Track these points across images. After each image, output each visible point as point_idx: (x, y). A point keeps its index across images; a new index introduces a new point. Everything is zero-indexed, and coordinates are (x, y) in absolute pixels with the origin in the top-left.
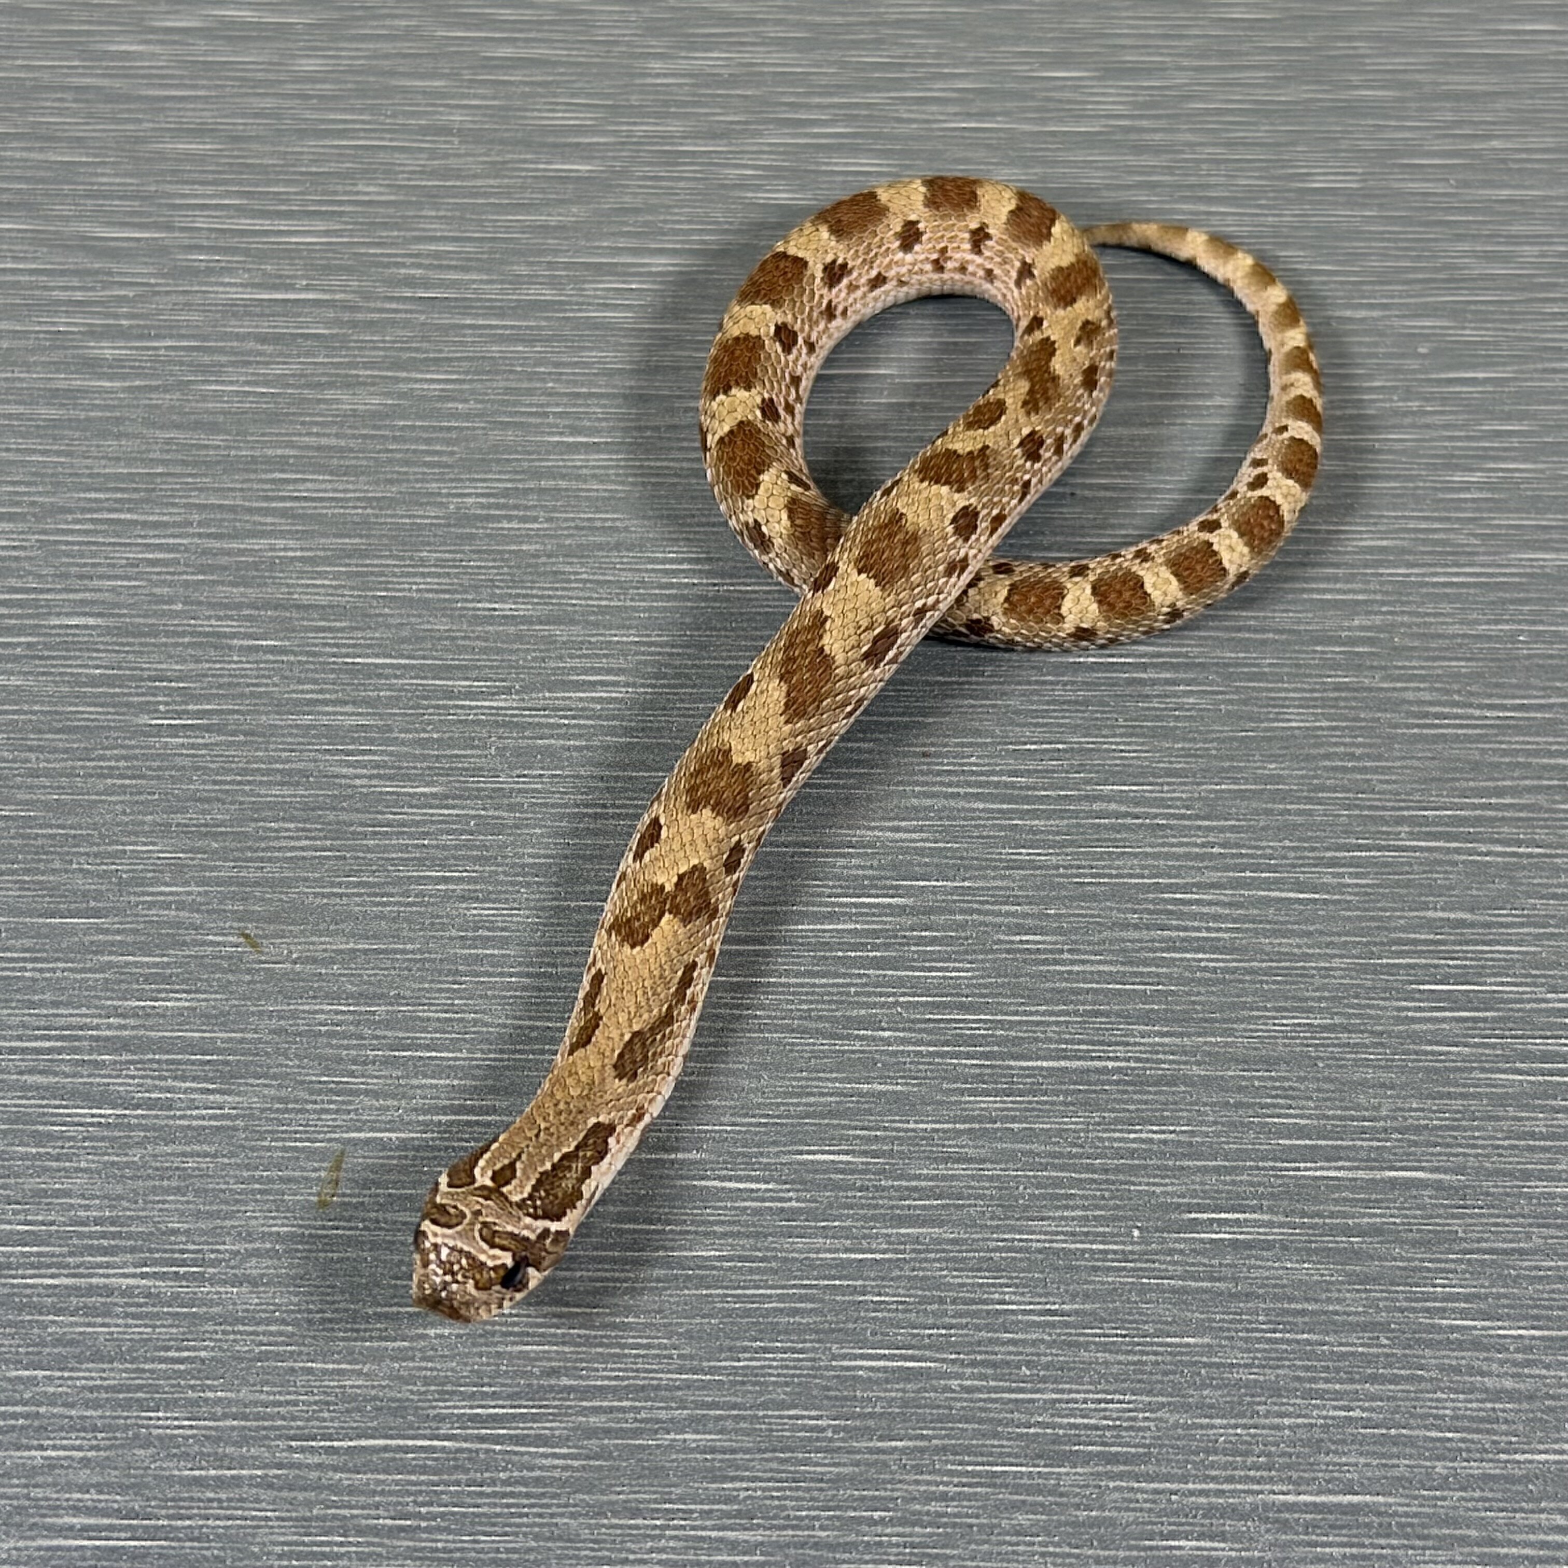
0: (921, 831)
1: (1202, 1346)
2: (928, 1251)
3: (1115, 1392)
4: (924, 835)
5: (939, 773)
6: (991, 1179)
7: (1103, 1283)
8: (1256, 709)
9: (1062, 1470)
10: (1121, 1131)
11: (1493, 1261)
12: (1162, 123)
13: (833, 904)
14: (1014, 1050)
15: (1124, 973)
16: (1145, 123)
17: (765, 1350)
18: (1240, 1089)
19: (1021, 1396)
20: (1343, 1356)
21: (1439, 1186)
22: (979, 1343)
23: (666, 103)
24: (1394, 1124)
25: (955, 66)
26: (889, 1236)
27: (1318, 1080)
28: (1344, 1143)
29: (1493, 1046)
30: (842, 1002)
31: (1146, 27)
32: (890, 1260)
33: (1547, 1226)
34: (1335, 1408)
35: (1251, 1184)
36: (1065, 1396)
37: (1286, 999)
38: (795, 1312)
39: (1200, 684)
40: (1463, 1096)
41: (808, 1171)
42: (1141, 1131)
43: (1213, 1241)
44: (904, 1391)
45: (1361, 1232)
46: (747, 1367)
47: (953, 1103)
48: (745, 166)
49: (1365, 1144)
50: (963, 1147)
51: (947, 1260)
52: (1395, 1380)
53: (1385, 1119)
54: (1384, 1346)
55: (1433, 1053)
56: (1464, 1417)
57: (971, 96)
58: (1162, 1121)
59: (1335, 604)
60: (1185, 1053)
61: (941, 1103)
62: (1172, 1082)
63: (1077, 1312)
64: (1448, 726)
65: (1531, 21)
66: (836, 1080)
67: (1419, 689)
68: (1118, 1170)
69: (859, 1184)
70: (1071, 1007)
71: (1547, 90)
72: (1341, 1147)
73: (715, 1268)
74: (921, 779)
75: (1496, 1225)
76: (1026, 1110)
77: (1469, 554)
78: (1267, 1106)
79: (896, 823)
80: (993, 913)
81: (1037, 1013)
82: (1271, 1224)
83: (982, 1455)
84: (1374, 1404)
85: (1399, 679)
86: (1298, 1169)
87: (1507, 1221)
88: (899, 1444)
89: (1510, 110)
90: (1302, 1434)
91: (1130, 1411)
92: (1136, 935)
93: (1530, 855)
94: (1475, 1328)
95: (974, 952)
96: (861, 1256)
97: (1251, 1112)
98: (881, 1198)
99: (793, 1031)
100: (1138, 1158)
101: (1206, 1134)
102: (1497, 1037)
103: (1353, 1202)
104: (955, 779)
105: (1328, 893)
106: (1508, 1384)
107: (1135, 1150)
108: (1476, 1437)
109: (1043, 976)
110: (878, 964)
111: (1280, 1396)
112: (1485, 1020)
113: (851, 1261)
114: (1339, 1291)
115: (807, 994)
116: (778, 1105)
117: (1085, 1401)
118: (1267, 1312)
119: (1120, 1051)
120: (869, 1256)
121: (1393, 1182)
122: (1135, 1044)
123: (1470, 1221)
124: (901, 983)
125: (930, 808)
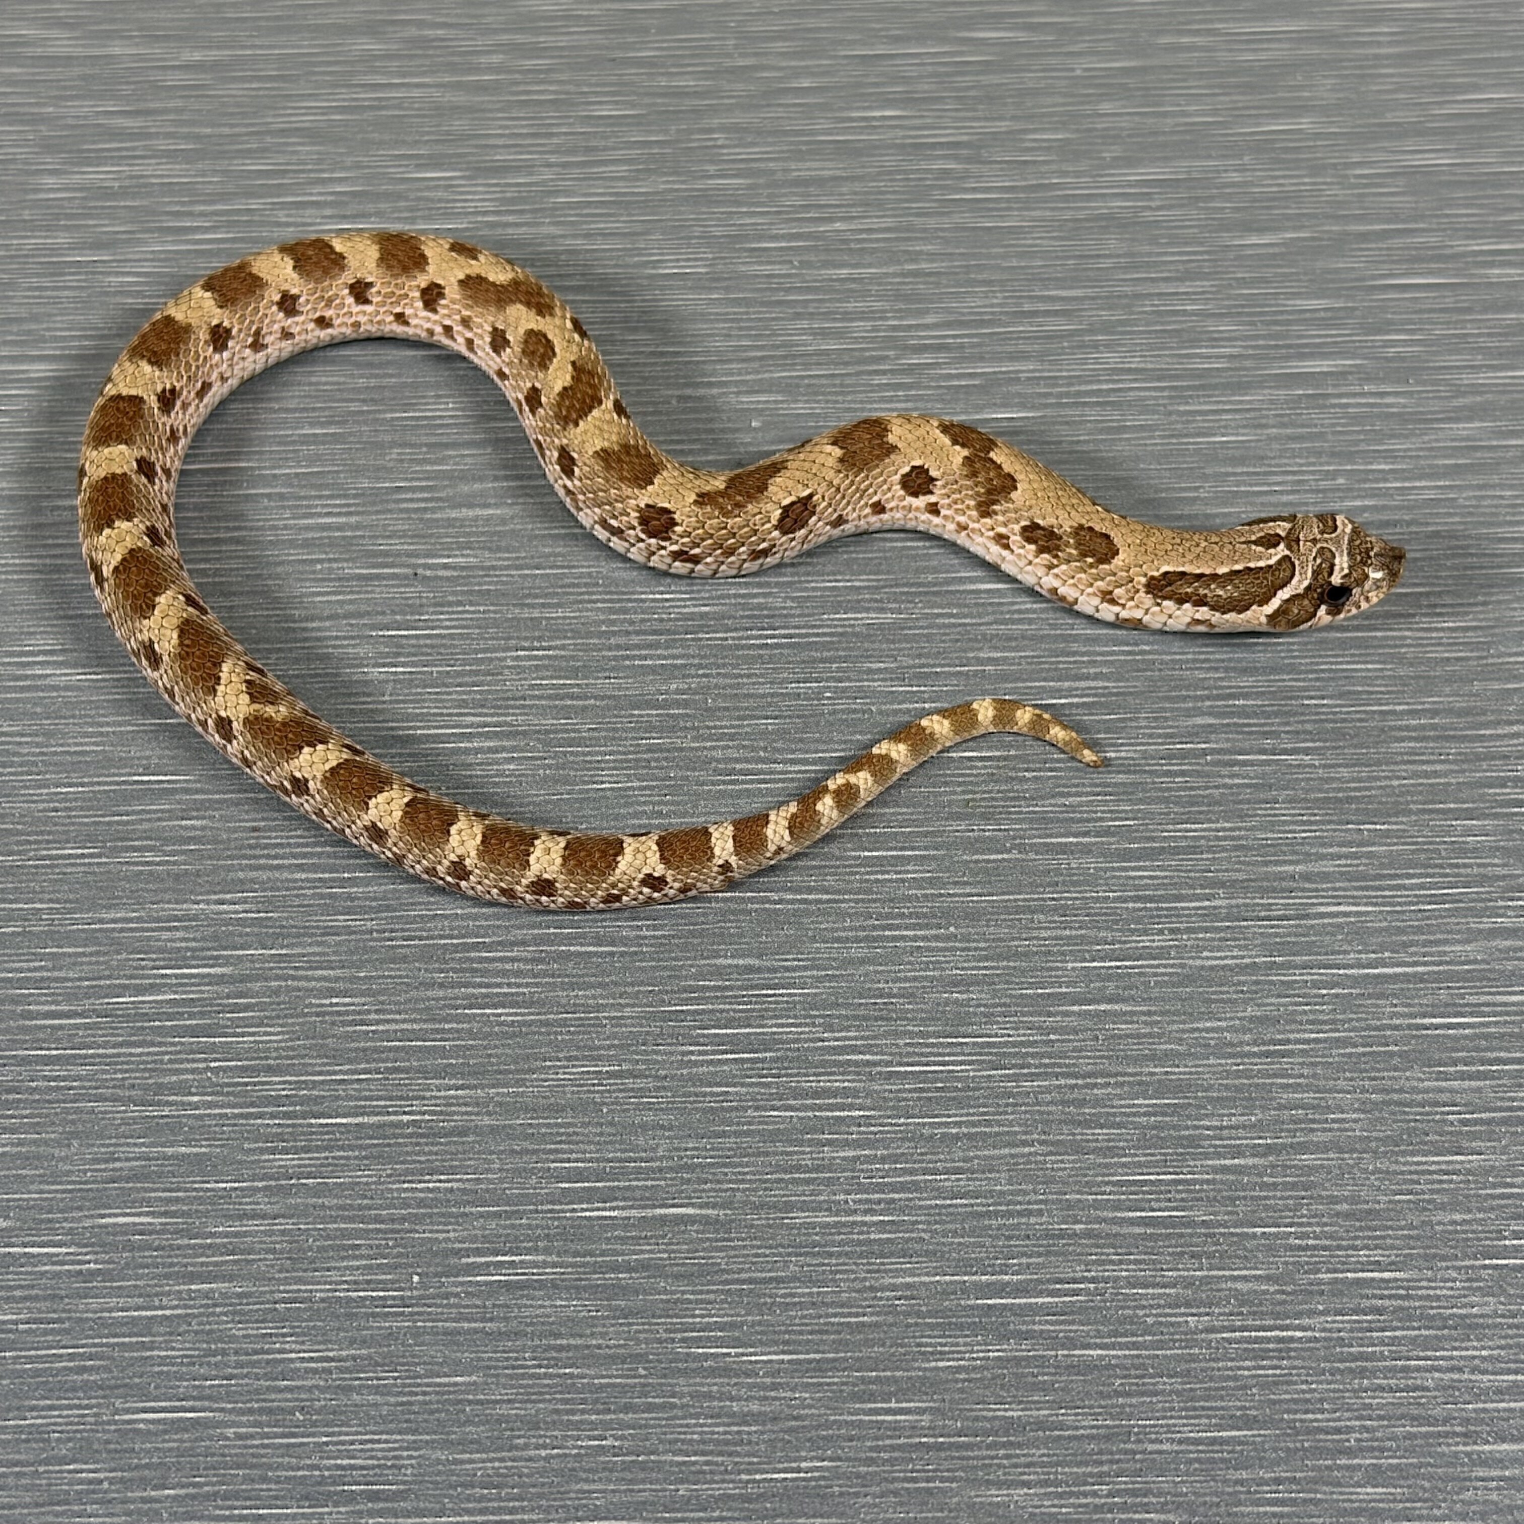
0: (246, 902)
1: (469, 1384)
2: (215, 1305)
3: (381, 1433)
4: (247, 907)
5: (267, 846)
6: (283, 1232)
7: (380, 1328)
8: (572, 773)
9: (326, 1510)
10: (409, 1182)
11: (751, 1291)
12: (527, 217)
13: (156, 976)
14: (315, 1108)
15: (426, 1031)
16: (510, 219)
17: (51, 1408)
18: (527, 1137)
19: (293, 1440)
20: (602, 1387)
21: (706, 1221)
22: (257, 1391)
23: (57, 217)
24: (670, 1163)
25: (332, 171)
26: (180, 1292)
27: (601, 1125)
28: (622, 1184)
29: (768, 1085)
30: (154, 1070)
31: (515, 127)
32: (178, 1316)
33: (806, 1254)
34: (590, 1438)
35: (529, 1227)
36: (335, 1439)
37: (578, 1048)
38: (84, 1369)
39: (522, 751)
40: (737, 1134)
41: (108, 1233)
42: (429, 1182)
43: (486, 1283)
44: (181, 1441)
45: (629, 1268)
46: (32, 1425)
47: (253, 1162)
48: (128, 274)
49: (640, 1183)
50: (258, 1203)
51: (234, 1313)
52: (650, 1408)
53: (661, 1159)
54: (641, 1376)
55: (712, 1094)
56: (711, 1441)
57: (344, 199)
58: (453, 1171)
59: (653, 670)
60: (478, 1105)
61: (240, 1162)
62: (463, 1133)
63: (354, 1358)
64: (752, 782)
65: (882, 108)
66: (143, 1144)
67: (729, 747)
68: (403, 1219)
69: (157, 1243)
70: (373, 1065)
71: (890, 173)
72: (618, 1188)
73: (10, 1331)
74: (249, 852)
75: (757, 1255)
76: (322, 1165)
77: (786, 616)
78: (551, 1152)
79: (221, 896)
80: (308, 979)
81: (340, 1072)
82: (545, 1264)
83: (250, 1499)
84: (626, 1432)
85: (710, 738)
86: (574, 1210)
87: (768, 1252)
88: (172, 1492)
89: (855, 193)
90: (555, 1464)
91: (395, 1449)
92: (441, 993)
93: (820, 901)
94: (728, 1355)
95: (286, 1016)
96: (149, 1313)
97: (534, 1158)
98: (177, 1256)
99: (106, 1100)
100: (425, 1206)
101: (490, 1181)
102: (773, 1076)
103: (623, 1240)
104: (281, 851)
105: (626, 945)
106: (755, 1407)
107: (422, 1200)
108: (720, 1459)
109: (349, 1037)
110: (194, 1032)
111: (539, 1428)
112: (763, 1060)
113: (140, 1318)
114: (604, 1326)
115: (123, 1063)
116: (85, 1172)
117: (352, 1443)
118: (534, 1349)
119: (417, 1105)
120: (160, 1313)
121: (663, 1219)
122: (432, 1097)
123: (732, 1253)
124: (213, 1048)
125: (253, 881)
